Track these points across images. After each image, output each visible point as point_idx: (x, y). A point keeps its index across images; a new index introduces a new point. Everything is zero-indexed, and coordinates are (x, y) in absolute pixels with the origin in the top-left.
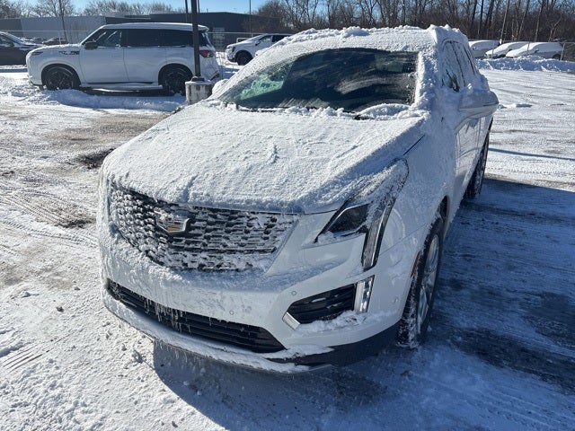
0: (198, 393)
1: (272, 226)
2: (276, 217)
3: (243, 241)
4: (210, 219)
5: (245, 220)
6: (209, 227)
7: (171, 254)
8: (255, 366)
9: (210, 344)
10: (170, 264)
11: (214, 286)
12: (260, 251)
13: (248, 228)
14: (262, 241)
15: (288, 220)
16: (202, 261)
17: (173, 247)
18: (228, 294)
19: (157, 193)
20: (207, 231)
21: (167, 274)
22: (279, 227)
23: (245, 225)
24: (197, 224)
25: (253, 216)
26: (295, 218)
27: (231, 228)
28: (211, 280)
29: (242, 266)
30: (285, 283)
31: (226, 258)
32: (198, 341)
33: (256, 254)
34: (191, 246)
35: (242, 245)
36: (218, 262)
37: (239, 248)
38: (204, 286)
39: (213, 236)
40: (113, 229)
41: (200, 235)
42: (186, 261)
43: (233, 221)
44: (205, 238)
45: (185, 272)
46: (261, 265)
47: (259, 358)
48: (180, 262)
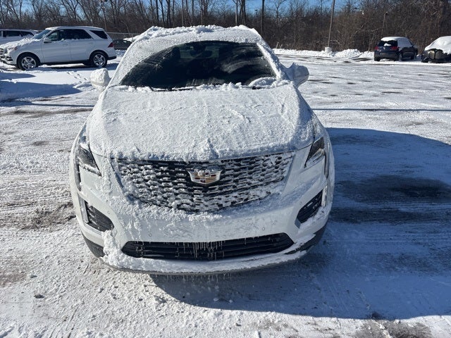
0: (231, 301)
1: (278, 163)
2: (281, 155)
3: (262, 177)
4: (236, 167)
5: (261, 162)
6: (236, 173)
7: (206, 201)
8: (278, 262)
9: (242, 259)
10: (207, 209)
11: (250, 214)
12: (274, 182)
13: (264, 168)
14: (275, 174)
15: (290, 156)
16: (234, 199)
17: (208, 195)
18: (260, 217)
19: (187, 157)
20: (235, 176)
21: (209, 217)
22: (285, 162)
23: (261, 166)
24: (227, 173)
25: (266, 158)
26: (293, 153)
27: (252, 170)
28: (245, 211)
29: (263, 195)
30: (296, 198)
31: (252, 192)
32: (232, 260)
33: (272, 184)
34: (224, 190)
35: (261, 181)
36: (245, 197)
37: (260, 183)
38: (241, 217)
39: (240, 179)
40: (129, 198)
41: (230, 180)
42: (221, 202)
43: (253, 165)
44: (234, 181)
45: (222, 211)
46: (277, 190)
47: (279, 255)
48: (216, 205)
